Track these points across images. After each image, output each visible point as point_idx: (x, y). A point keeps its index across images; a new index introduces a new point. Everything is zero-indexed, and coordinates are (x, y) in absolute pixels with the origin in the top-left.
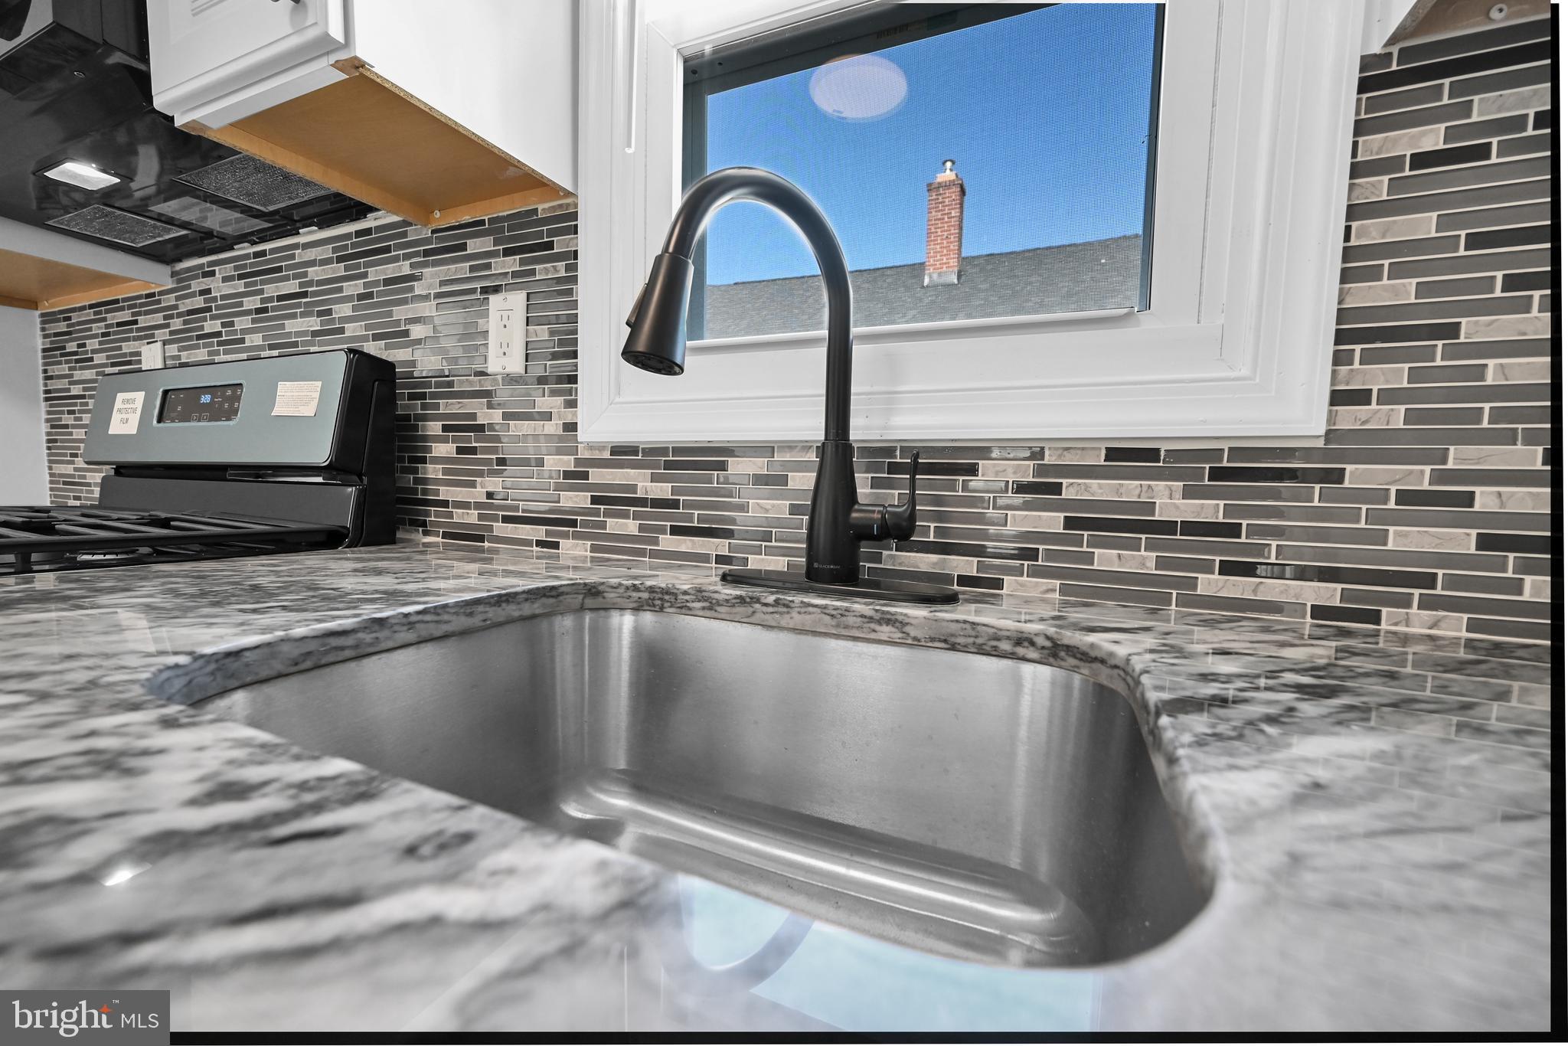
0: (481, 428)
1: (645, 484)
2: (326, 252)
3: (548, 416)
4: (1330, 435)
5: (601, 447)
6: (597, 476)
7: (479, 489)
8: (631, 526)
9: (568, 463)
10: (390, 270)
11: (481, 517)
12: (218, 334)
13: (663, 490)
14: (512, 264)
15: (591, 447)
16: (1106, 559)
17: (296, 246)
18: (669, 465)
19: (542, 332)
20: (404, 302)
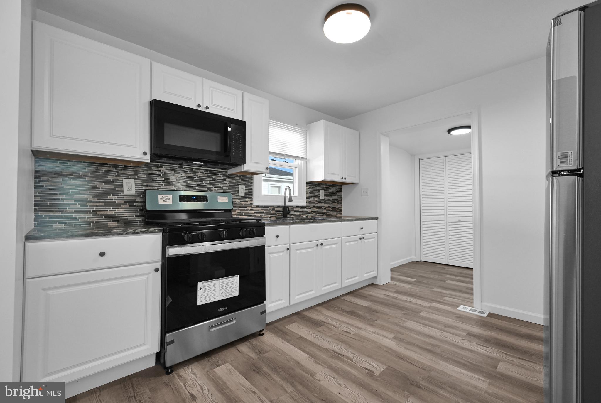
0: (237, 203)
1: (261, 210)
2: (203, 171)
3: (248, 202)
4: (306, 205)
5: (255, 206)
6: (254, 209)
7: (236, 212)
8: (259, 215)
9: (251, 208)
10: (219, 178)
11: (236, 216)
12: (164, 181)
13: (263, 211)
14: (242, 182)
15: (254, 206)
16: (297, 214)
17: (194, 168)
18: (263, 208)
19: (247, 191)
20: (222, 183)
